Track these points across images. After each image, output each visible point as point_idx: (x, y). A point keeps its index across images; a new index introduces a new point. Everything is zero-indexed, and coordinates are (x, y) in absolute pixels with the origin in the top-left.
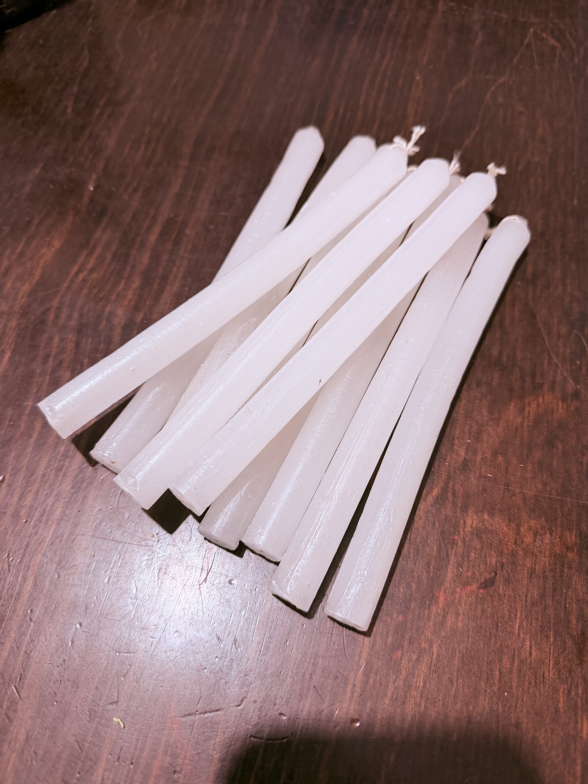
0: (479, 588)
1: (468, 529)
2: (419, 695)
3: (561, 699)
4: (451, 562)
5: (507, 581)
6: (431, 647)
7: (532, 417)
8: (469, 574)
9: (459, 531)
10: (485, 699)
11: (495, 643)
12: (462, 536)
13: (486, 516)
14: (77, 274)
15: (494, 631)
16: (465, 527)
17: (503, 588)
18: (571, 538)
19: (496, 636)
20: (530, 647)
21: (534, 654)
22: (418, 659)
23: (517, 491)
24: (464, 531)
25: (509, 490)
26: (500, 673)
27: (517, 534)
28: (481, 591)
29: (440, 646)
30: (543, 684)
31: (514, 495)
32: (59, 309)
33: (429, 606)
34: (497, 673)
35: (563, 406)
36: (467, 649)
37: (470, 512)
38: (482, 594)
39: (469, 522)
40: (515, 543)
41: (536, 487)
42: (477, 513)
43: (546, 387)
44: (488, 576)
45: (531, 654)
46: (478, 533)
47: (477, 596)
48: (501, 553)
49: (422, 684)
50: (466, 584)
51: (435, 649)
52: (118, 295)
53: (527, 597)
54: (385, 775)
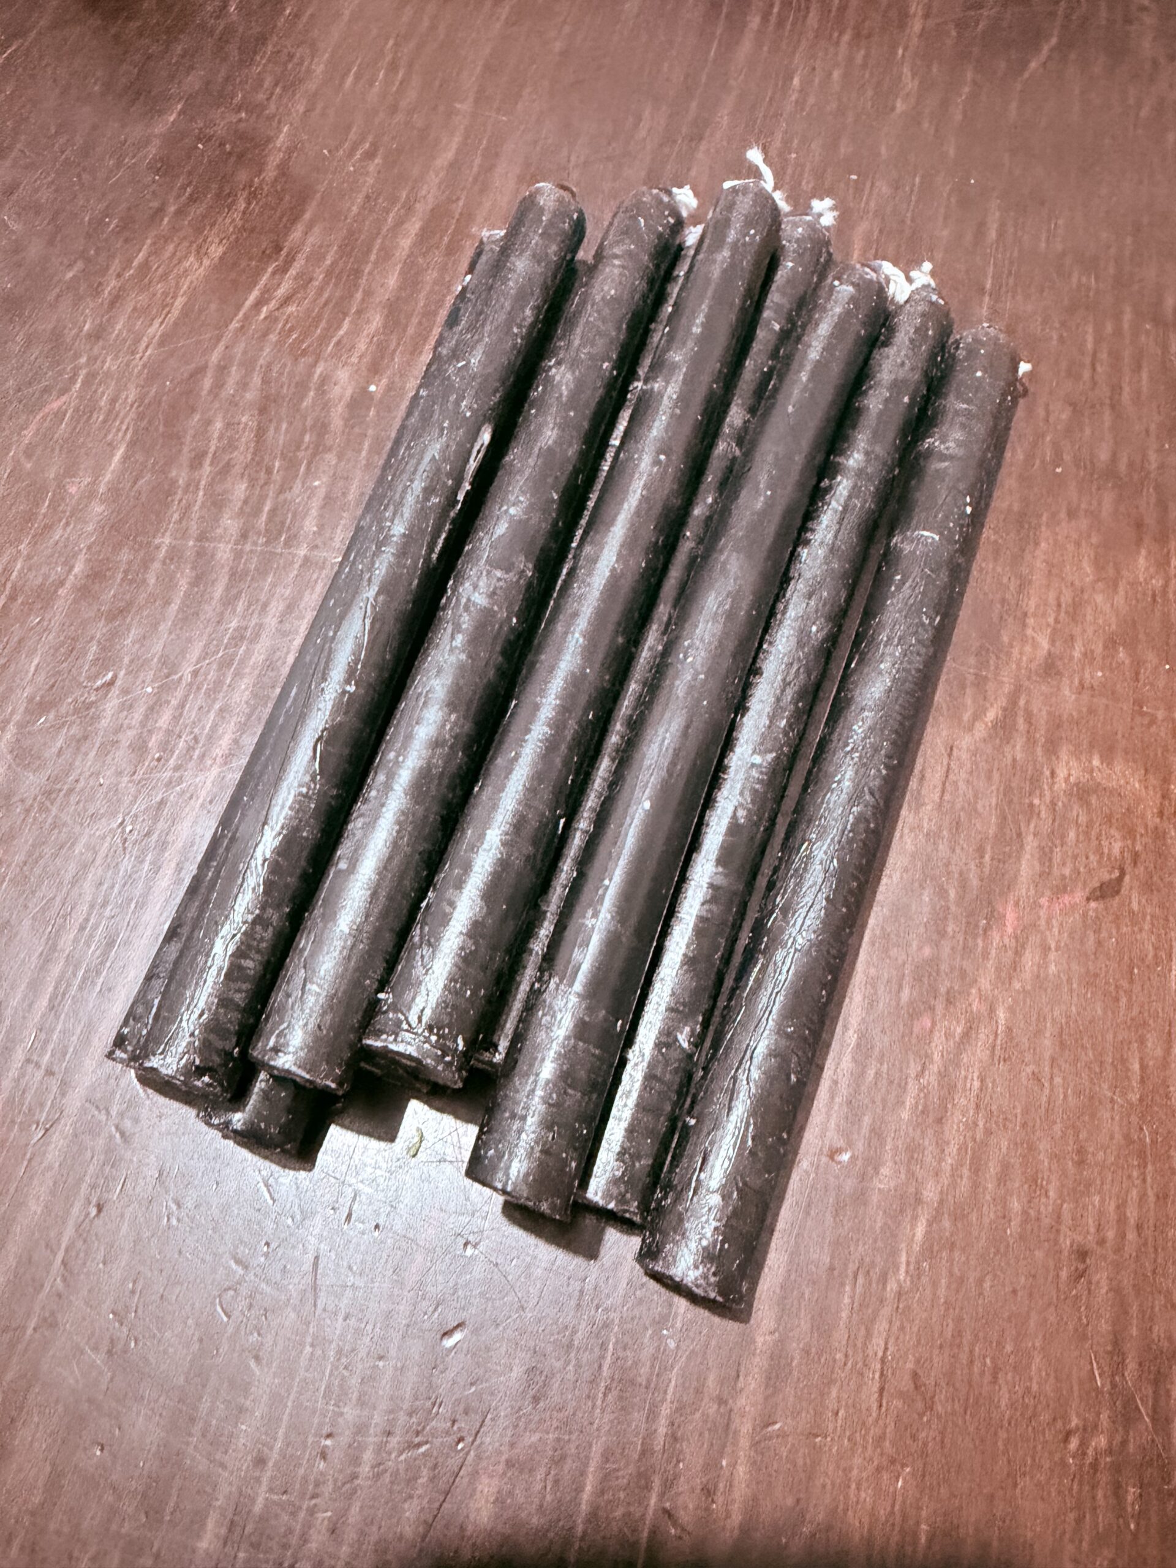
0: (1088, 899)
1: (1060, 785)
2: (972, 1105)
4: (1028, 848)
5: (1148, 887)
6: (992, 1010)
8: (1067, 872)
9: (1040, 788)
10: (1112, 1119)
11: (1129, 1007)
12: (1048, 799)
13: (1096, 762)
14: (257, 306)
15: (1125, 984)
16: (1053, 783)
17: (1139, 901)
19: (1129, 993)
22: (966, 1035)
23: (1160, 714)
24: (1051, 789)
25: (1142, 714)
26: (1143, 1067)
27: (1164, 797)
28: (1093, 904)
29: (1011, 1010)
31: (1153, 722)
32: (222, 369)
33: (985, 931)
34: (1136, 1067)
36: (1068, 1017)
37: (1064, 753)
38: (1096, 910)
39: (1062, 773)
40: (1161, 814)
42: (1076, 753)
44: (1106, 877)
46: (1082, 793)
47: (1085, 915)
48: (1130, 833)
49: (977, 1084)
50: (1061, 889)
51: (1002, 1015)
54: (908, 1263)
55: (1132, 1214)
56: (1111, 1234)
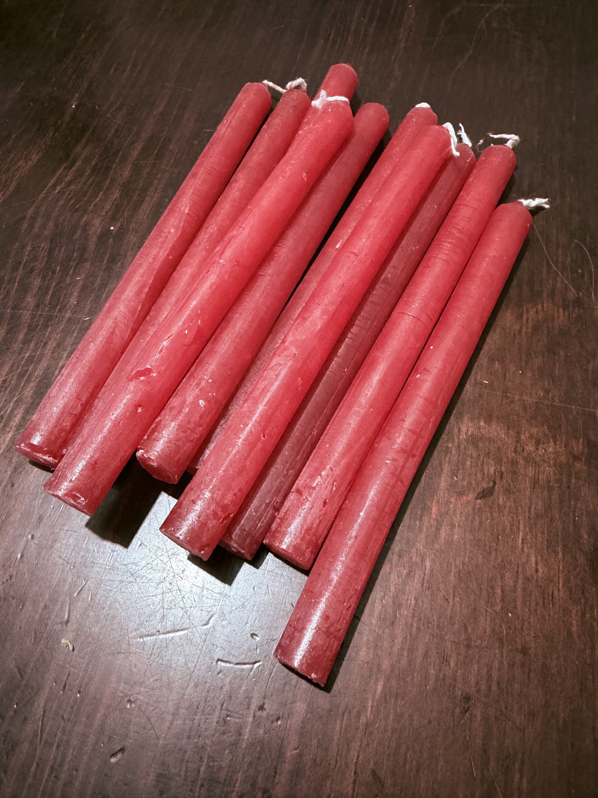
0: (476, 498)
1: (463, 436)
2: (410, 615)
3: (574, 622)
4: (445, 471)
5: (508, 491)
6: (423, 560)
7: (530, 324)
8: (465, 483)
9: (453, 439)
10: (486, 620)
11: (496, 558)
12: (456, 443)
13: (482, 423)
14: (54, 186)
15: (494, 544)
16: (459, 435)
17: (503, 499)
18: (578, 447)
19: (496, 550)
20: (536, 563)
21: (540, 570)
22: (408, 575)
23: (517, 397)
24: (458, 438)
25: (507, 398)
26: (503, 591)
27: (517, 442)
28: (479, 501)
29: (433, 560)
30: (553, 605)
31: (512, 402)
32: (33, 219)
33: (421, 517)
34: (499, 591)
35: (564, 314)
36: (464, 564)
37: (466, 419)
38: (480, 504)
39: (464, 429)
40: (515, 451)
41: (536, 393)
42: (472, 419)
43: (545, 295)
44: (485, 485)
45: (537, 571)
46: (474, 440)
47: (474, 507)
48: (499, 461)
49: (413, 602)
50: (461, 494)
51: (428, 564)
52: (95, 205)
53: (530, 509)
54: (372, 707)
55: (495, 675)
56: (483, 687)
